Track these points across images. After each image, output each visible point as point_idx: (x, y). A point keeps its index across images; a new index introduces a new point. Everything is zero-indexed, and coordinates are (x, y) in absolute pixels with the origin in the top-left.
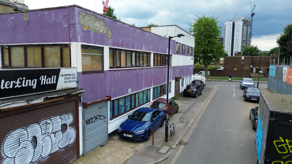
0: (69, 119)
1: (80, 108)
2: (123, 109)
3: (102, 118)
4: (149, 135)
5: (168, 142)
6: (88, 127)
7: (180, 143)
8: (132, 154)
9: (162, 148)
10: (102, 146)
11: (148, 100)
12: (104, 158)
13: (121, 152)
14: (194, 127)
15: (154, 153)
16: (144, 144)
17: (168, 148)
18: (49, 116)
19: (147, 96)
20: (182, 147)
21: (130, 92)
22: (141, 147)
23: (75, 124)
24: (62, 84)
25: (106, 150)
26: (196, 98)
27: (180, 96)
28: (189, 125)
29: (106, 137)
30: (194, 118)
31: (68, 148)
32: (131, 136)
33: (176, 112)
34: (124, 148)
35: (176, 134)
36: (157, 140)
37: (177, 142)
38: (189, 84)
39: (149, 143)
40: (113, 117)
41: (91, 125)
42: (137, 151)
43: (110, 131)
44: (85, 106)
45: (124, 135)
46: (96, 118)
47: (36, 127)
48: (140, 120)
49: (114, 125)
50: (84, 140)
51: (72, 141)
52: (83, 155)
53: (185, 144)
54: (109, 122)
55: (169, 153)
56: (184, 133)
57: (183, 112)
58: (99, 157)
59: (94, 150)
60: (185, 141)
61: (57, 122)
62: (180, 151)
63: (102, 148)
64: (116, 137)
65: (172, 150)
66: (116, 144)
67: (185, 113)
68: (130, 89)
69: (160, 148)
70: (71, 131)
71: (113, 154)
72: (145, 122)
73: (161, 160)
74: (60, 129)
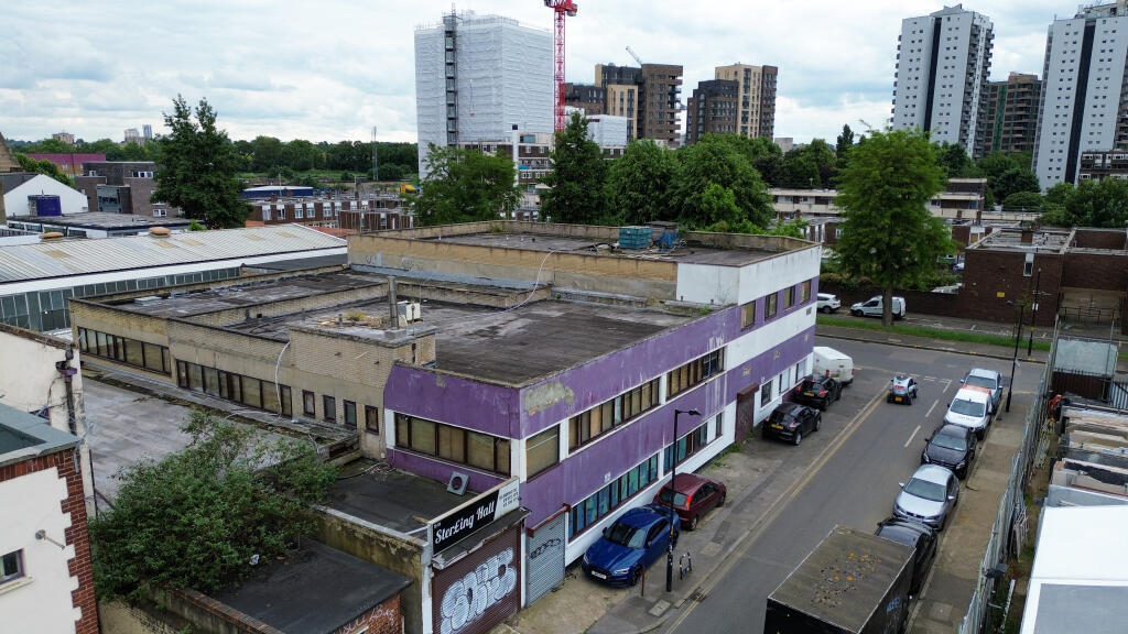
0: (509, 555)
1: (523, 536)
2: (594, 513)
3: (556, 542)
4: (638, 576)
5: (672, 592)
6: (533, 562)
7: (693, 597)
8: (603, 612)
9: (657, 605)
10: (555, 590)
11: (653, 477)
12: (558, 616)
13: (585, 606)
14: (740, 554)
15: (639, 614)
16: (627, 592)
17: (668, 604)
18: (484, 560)
19: (650, 470)
20: (695, 604)
21: (608, 479)
22: (621, 597)
23: (516, 563)
24: (501, 509)
25: (562, 600)
26: (794, 448)
27: (754, 436)
28: (731, 549)
29: (560, 573)
30: (752, 527)
31: (505, 599)
32: (605, 577)
33: (719, 505)
34: (591, 598)
35: (694, 573)
36: (652, 585)
37: (690, 593)
38: (792, 386)
39: (635, 591)
40: (575, 533)
41: (539, 558)
42: (613, 606)
43: (568, 562)
44: (530, 533)
45: (593, 573)
46: (546, 545)
47: (472, 576)
48: (625, 545)
49: (575, 549)
50: (527, 584)
51: (511, 588)
52: (526, 607)
53: (703, 599)
54: (568, 545)
55: (666, 616)
56: (711, 571)
57: (735, 505)
58: (551, 612)
59: (543, 597)
60: (705, 592)
61: (493, 565)
62: (685, 615)
63: (556, 595)
64: (578, 572)
65: (673, 610)
66: (579, 587)
67: (738, 510)
68: (609, 475)
69: (652, 605)
70: (511, 573)
71: (573, 609)
72: (632, 549)
73: (649, 628)
74: (497, 573)
